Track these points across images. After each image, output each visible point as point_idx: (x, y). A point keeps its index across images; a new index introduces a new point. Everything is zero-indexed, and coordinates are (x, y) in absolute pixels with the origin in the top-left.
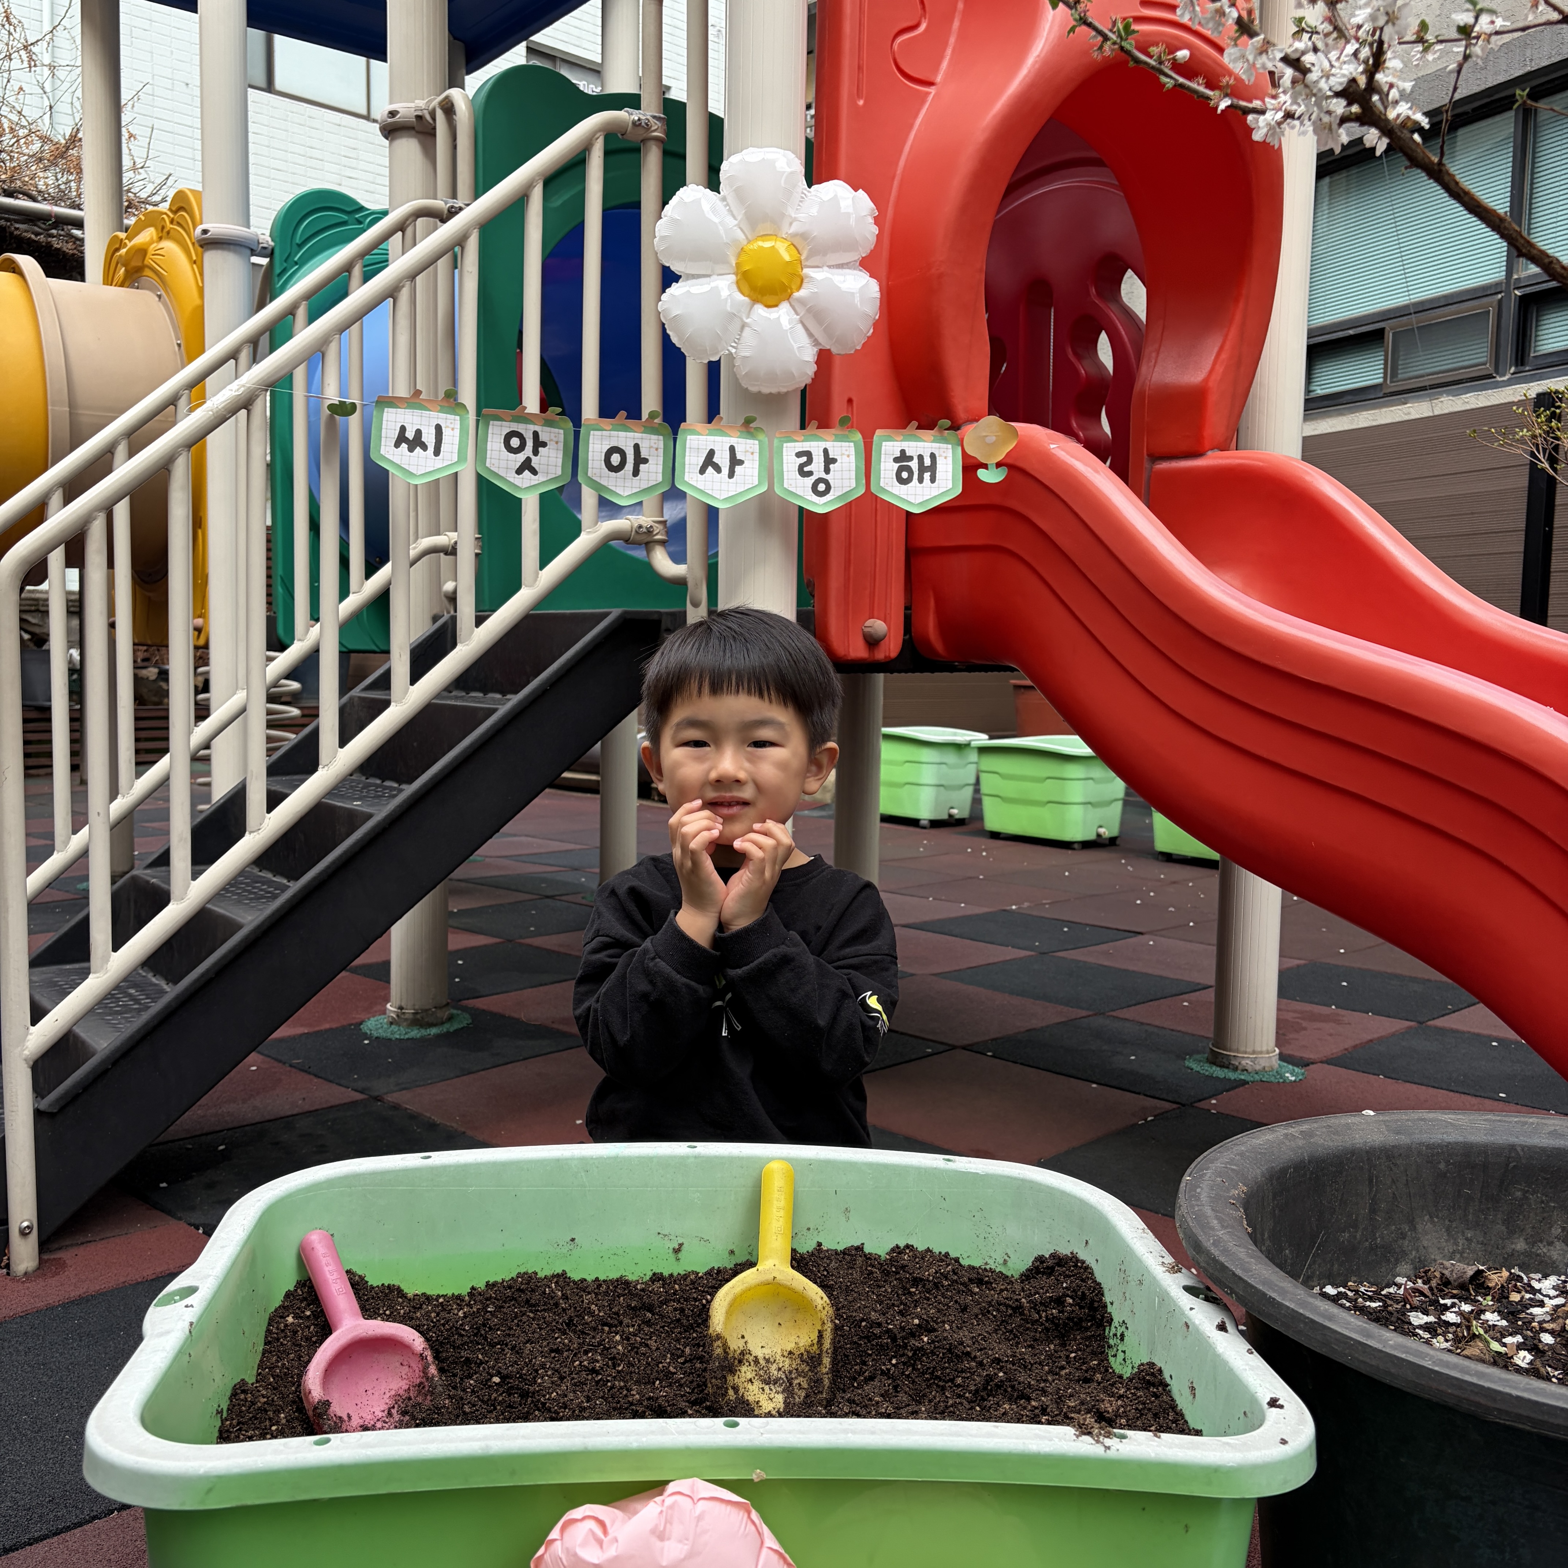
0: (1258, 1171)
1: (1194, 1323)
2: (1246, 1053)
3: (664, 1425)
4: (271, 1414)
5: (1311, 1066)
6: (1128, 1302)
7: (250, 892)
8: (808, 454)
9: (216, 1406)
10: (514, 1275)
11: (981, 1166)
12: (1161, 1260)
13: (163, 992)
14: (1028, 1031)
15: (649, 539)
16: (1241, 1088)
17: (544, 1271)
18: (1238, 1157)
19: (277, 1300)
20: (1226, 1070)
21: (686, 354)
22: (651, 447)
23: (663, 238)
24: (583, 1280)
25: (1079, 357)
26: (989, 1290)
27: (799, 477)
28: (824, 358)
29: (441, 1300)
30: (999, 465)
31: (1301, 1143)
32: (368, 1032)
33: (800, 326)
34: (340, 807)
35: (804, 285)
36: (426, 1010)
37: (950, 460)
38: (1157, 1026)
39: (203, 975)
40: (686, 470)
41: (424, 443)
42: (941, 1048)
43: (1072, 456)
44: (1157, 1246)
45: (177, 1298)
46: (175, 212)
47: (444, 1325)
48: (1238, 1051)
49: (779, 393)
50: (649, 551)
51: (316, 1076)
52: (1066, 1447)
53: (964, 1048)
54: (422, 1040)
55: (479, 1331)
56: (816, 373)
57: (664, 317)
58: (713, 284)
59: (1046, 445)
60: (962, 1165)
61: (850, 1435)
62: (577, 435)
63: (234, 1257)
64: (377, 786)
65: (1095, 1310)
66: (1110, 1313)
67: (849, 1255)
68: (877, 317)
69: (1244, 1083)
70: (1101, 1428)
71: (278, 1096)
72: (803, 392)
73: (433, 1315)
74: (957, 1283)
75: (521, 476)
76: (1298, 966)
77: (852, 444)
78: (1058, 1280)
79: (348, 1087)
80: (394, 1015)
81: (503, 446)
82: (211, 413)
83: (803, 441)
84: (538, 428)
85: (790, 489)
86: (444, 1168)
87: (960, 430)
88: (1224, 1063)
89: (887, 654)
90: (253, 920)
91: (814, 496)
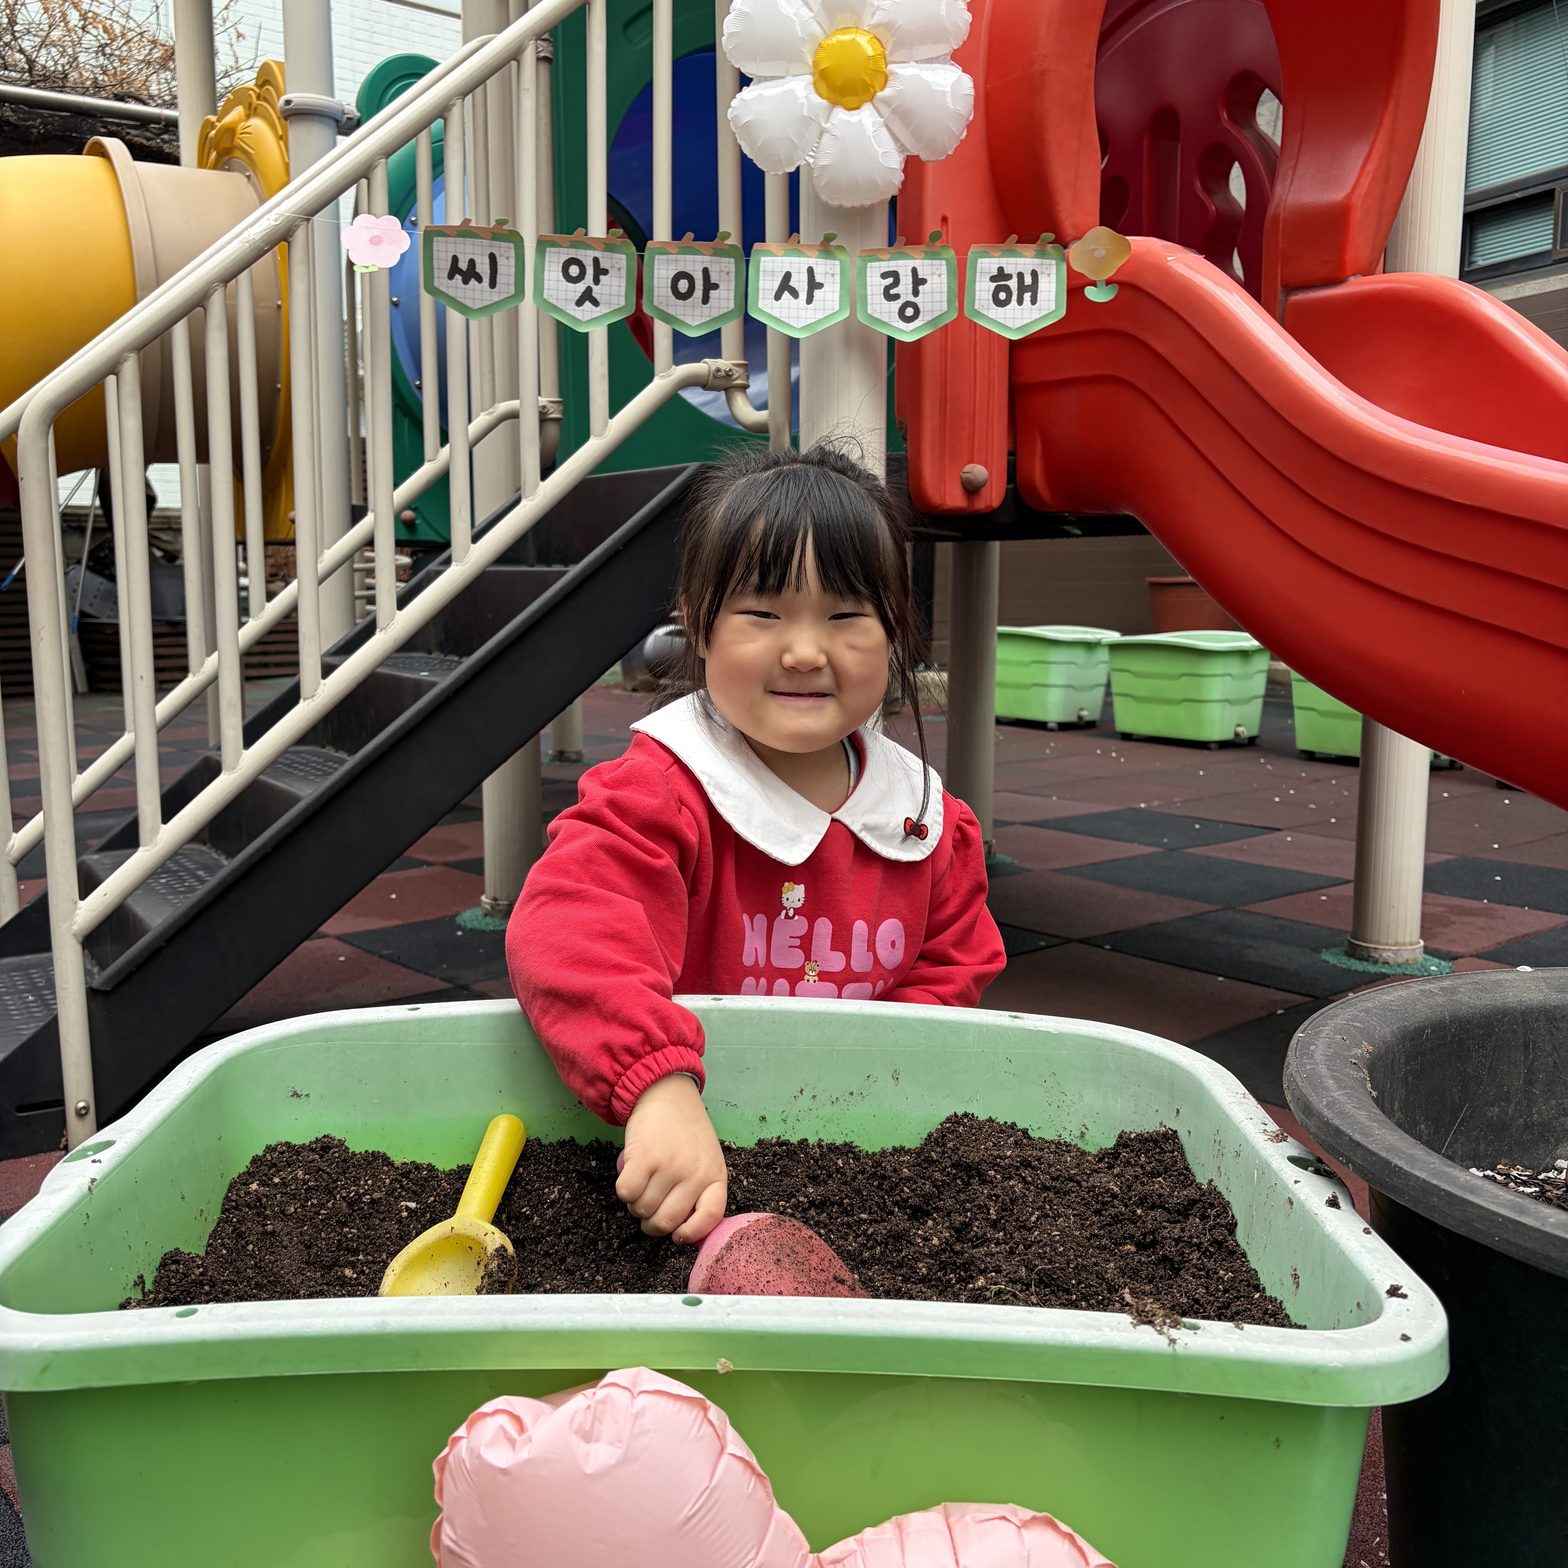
0: (1388, 1030)
1: (1298, 1199)
2: (1387, 944)
3: (608, 1301)
5: (1460, 960)
6: (1223, 1178)
8: (895, 275)
9: (133, 1278)
12: (1264, 1127)
13: (222, 866)
14: (1152, 925)
15: (727, 385)
18: (1361, 1014)
19: (242, 1165)
20: (1365, 963)
21: (759, 166)
22: (721, 271)
23: (731, 35)
25: (1208, 191)
27: (885, 301)
28: (913, 166)
30: (1108, 282)
31: (1440, 1000)
32: (463, 924)
33: (884, 129)
34: (407, 679)
35: (889, 84)
37: (1053, 277)
38: (1292, 921)
39: (258, 850)
40: (761, 296)
41: (478, 274)
42: (1056, 941)
43: (1191, 268)
44: (1261, 1113)
45: (91, 1152)
46: (261, 87)
48: (1379, 943)
49: (862, 206)
50: (728, 398)
51: (405, 966)
52: (1118, 1339)
53: (1081, 941)
56: (904, 183)
57: (734, 125)
58: (787, 86)
59: (1162, 257)
60: (1030, 1022)
61: (840, 1318)
62: (641, 259)
64: (453, 661)
68: (971, 118)
69: (1385, 976)
70: (1165, 1316)
71: (363, 984)
75: (581, 308)
76: (1448, 861)
77: (944, 262)
79: (435, 977)
80: (488, 907)
81: (561, 274)
82: (247, 245)
83: (888, 260)
84: (598, 254)
85: (874, 315)
86: (433, 1021)
87: (1065, 246)
88: (1364, 956)
89: (988, 504)
90: (311, 794)
91: (901, 322)
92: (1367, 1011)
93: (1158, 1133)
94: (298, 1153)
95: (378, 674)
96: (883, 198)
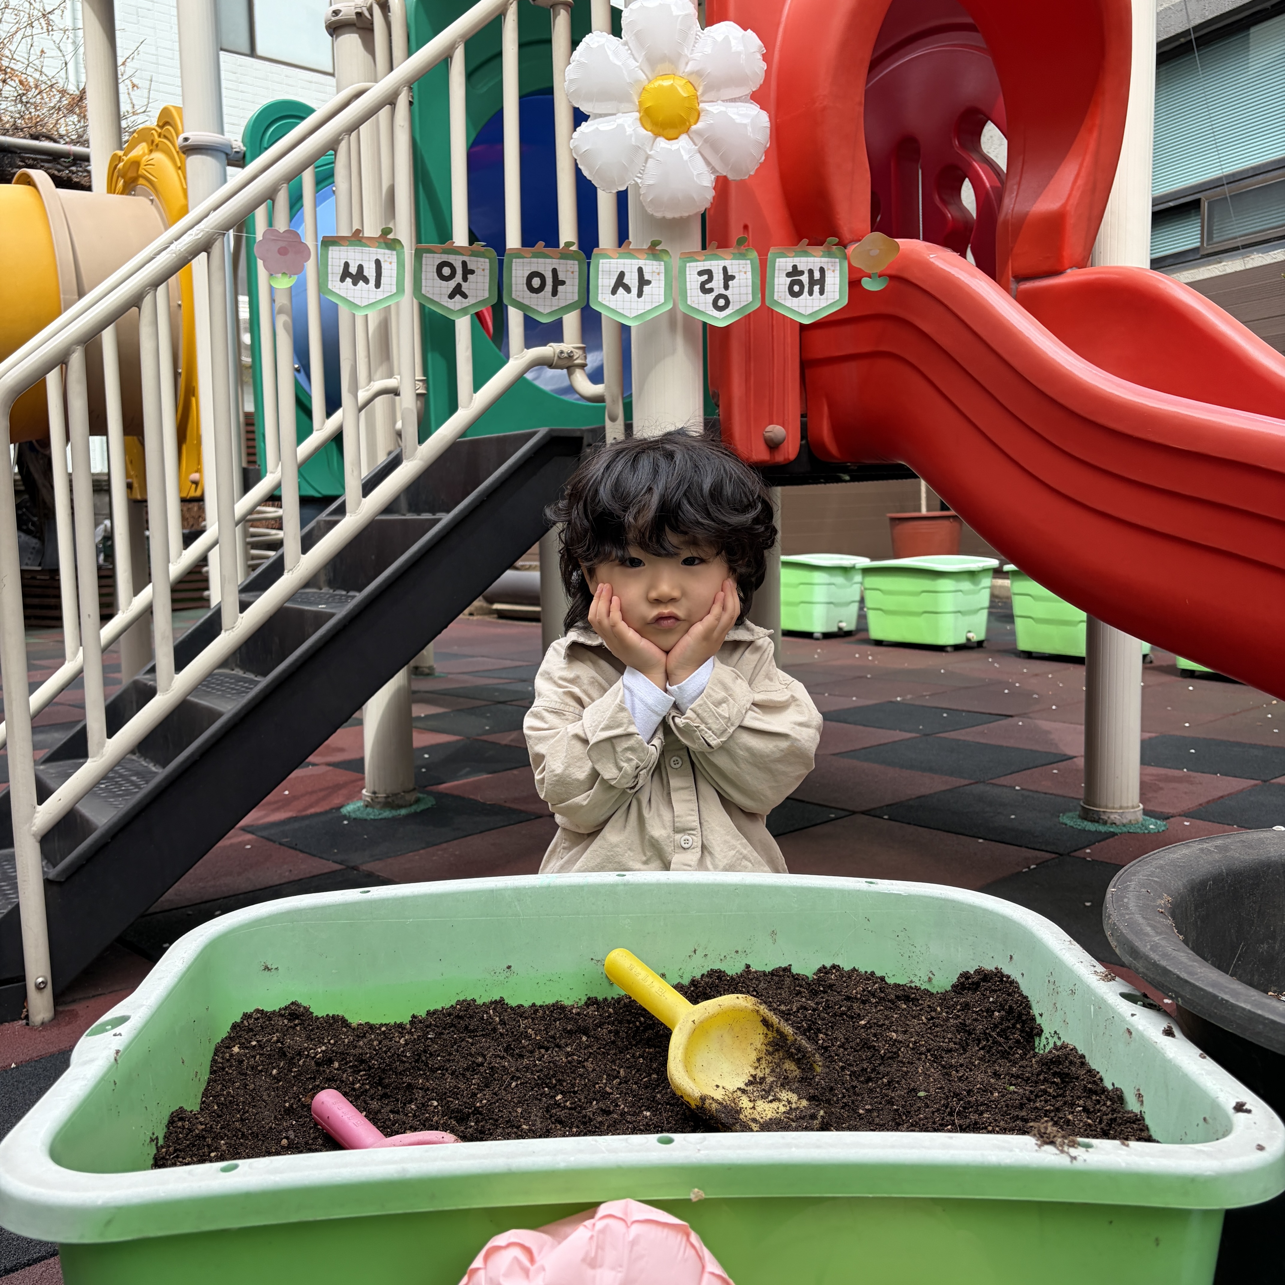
0: (1180, 883)
1: (1137, 1030)
2: (1113, 808)
3: (593, 1143)
4: (209, 1140)
5: (1172, 819)
6: (1060, 1013)
7: (233, 689)
8: (709, 273)
9: (149, 1134)
10: (453, 1003)
11: (903, 887)
12: (1093, 969)
13: (156, 773)
14: (919, 797)
15: (570, 364)
16: (1111, 839)
17: (483, 998)
18: (1158, 870)
19: (224, 1031)
20: (1096, 824)
21: (596, 186)
22: (567, 271)
23: (571, 81)
24: (520, 1006)
25: (946, 203)
26: (916, 1006)
27: (701, 294)
28: (721, 184)
29: (383, 1029)
30: (880, 275)
31: (1216, 857)
32: (347, 814)
33: (698, 155)
34: (308, 610)
35: (701, 118)
36: (395, 795)
37: (837, 273)
38: (1031, 791)
39: (188, 758)
40: (600, 291)
41: (365, 277)
42: (843, 813)
43: (948, 263)
44: (1087, 957)
45: (110, 1027)
46: (161, 127)
47: (386, 1052)
48: (1107, 807)
49: (681, 218)
50: (570, 374)
51: (301, 851)
52: (1027, 1158)
53: (863, 813)
54: (394, 819)
55: (420, 1057)
56: (714, 198)
57: (575, 153)
58: (618, 122)
59: (925, 255)
60: (884, 886)
61: (794, 1149)
62: (501, 262)
63: (170, 988)
64: (342, 595)
65: (1024, 1023)
66: (1039, 1025)
67: (777, 976)
68: (768, 145)
69: (1113, 834)
70: (1064, 1137)
71: (268, 869)
72: (703, 216)
73: (375, 1043)
74: (885, 1001)
75: (453, 300)
77: (749, 262)
78: (984, 995)
79: (329, 860)
80: (369, 799)
81: (435, 274)
82: (174, 255)
83: (704, 261)
84: (466, 258)
85: (693, 305)
86: (383, 902)
87: (845, 247)
88: (1095, 818)
89: (786, 457)
90: (232, 709)
91: (715, 311)
94: (270, 1019)
95: (288, 609)
96: (698, 210)
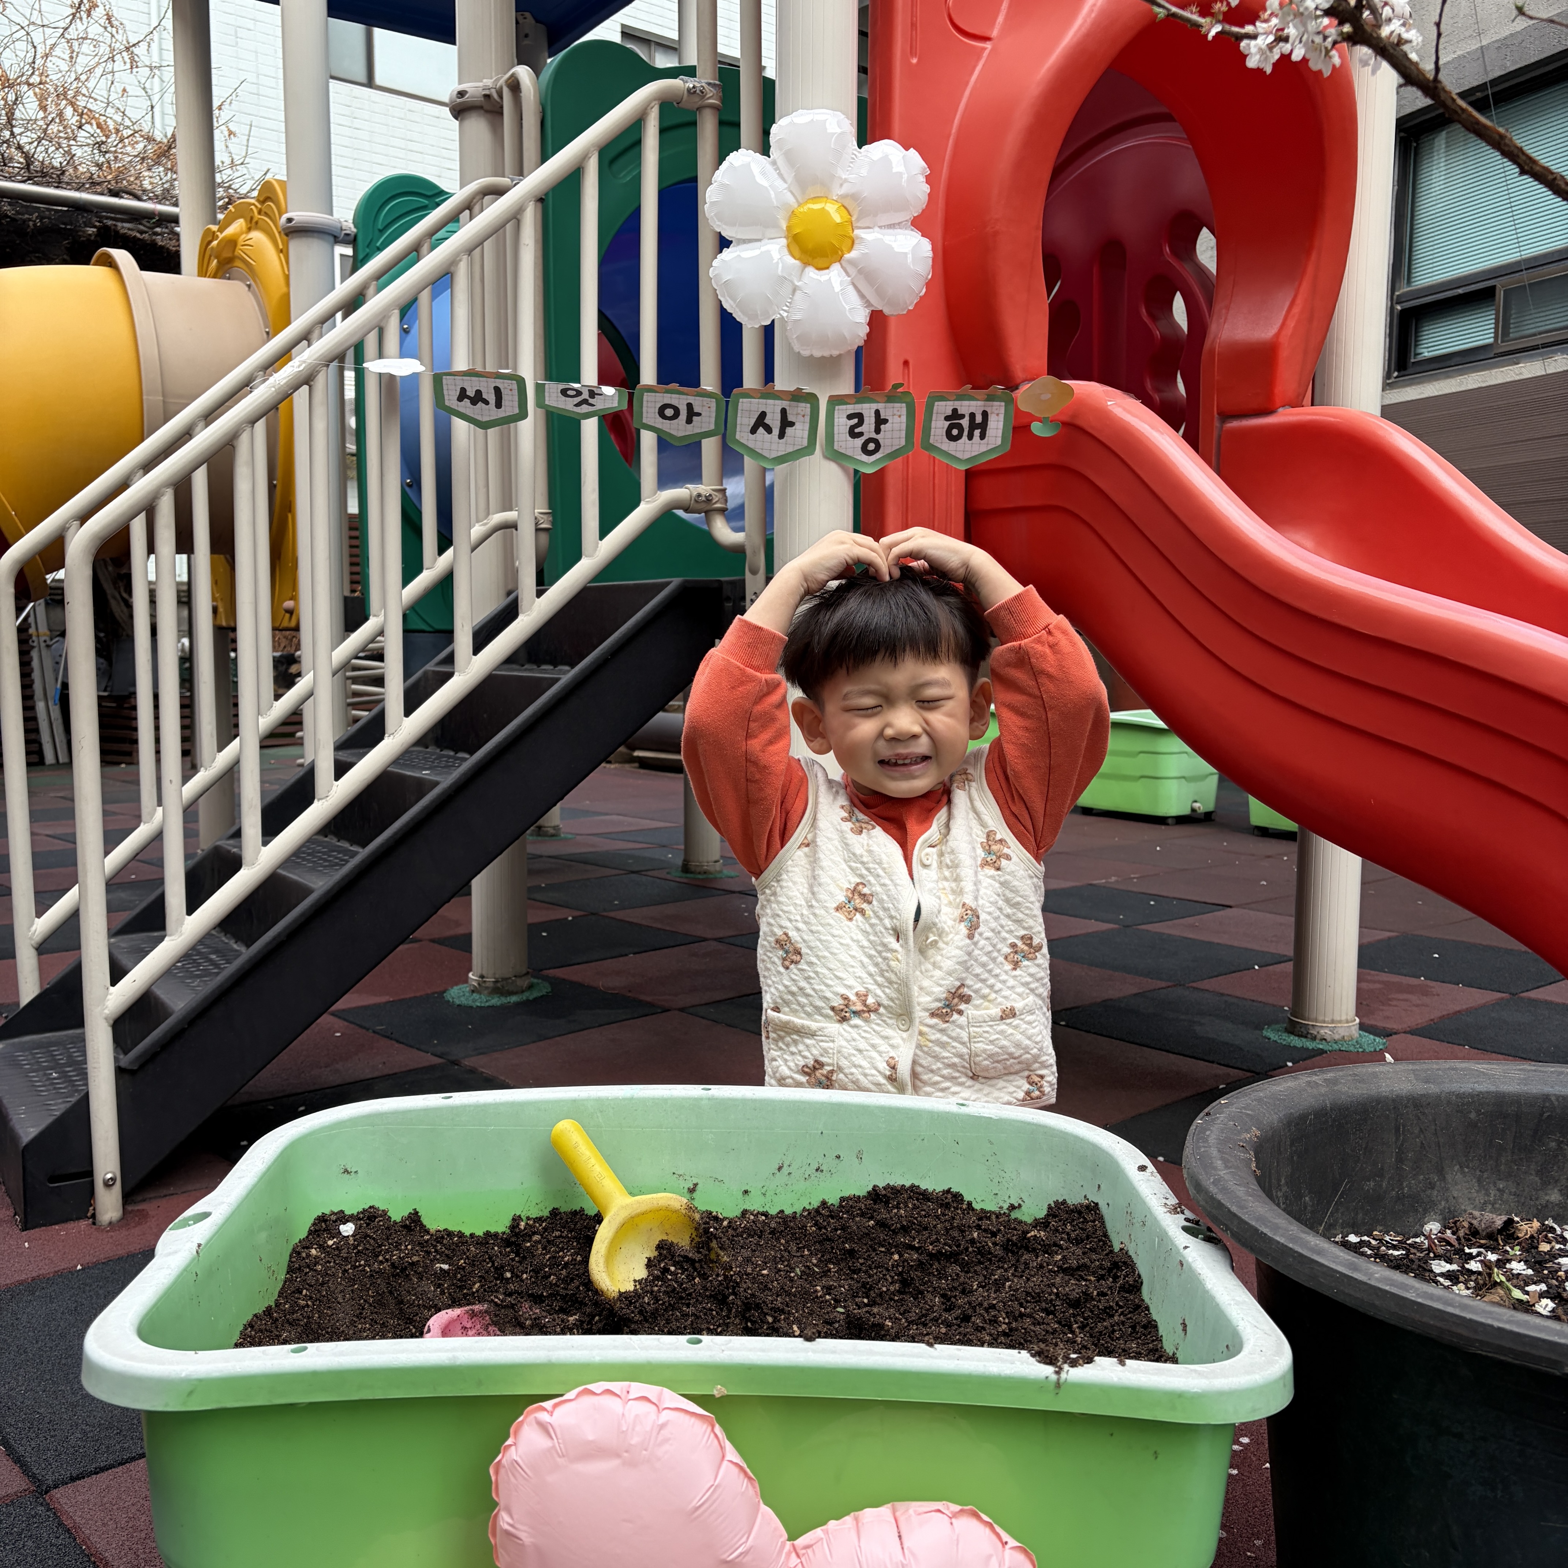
0: (1275, 1117)
1: (1188, 1261)
2: (1324, 1022)
5: (1394, 1037)
7: (325, 860)
8: (860, 416)
12: (1164, 1201)
13: (238, 954)
14: (1106, 1001)
15: (708, 508)
16: (1318, 1058)
18: (1255, 1103)
19: (302, 1233)
22: (704, 406)
23: (713, 203)
25: (1154, 318)
27: (852, 440)
28: (877, 320)
30: (1052, 421)
31: (1323, 1090)
32: (451, 1000)
33: (851, 288)
34: (410, 776)
35: (856, 246)
36: (505, 979)
37: (1002, 417)
38: (1237, 997)
39: (274, 939)
40: (738, 430)
41: (484, 399)
43: (1129, 412)
45: (191, 1223)
46: (263, 202)
48: (1316, 1020)
49: (830, 356)
50: (708, 519)
51: (398, 1041)
54: (503, 1007)
56: (868, 335)
57: (716, 283)
58: (764, 249)
59: (1103, 402)
63: (250, 1187)
64: (449, 757)
68: (930, 277)
69: (1322, 1052)
71: (359, 1061)
72: (858, 353)
76: (1389, 938)
77: (903, 405)
79: (427, 1052)
80: (476, 984)
82: (273, 389)
83: (855, 404)
85: (840, 450)
86: (464, 1108)
87: (1013, 389)
88: (1302, 1032)
90: (323, 885)
91: (864, 456)
92: (1259, 1100)
93: (1081, 1205)
96: (849, 348)
